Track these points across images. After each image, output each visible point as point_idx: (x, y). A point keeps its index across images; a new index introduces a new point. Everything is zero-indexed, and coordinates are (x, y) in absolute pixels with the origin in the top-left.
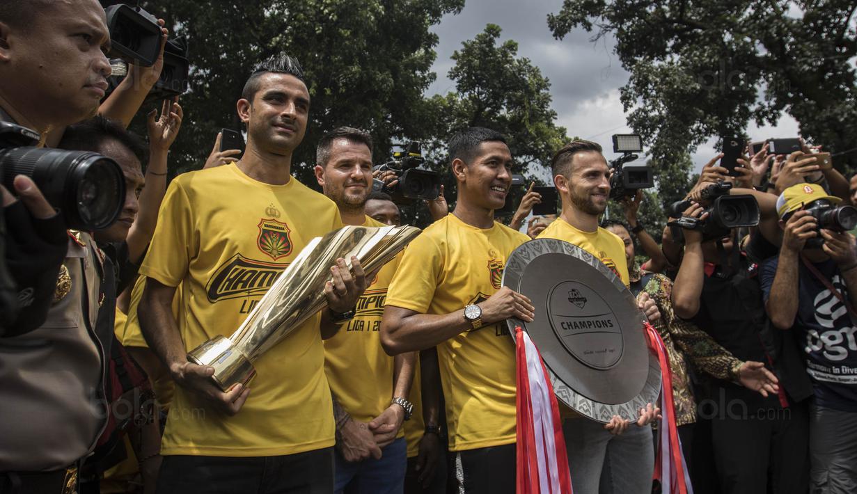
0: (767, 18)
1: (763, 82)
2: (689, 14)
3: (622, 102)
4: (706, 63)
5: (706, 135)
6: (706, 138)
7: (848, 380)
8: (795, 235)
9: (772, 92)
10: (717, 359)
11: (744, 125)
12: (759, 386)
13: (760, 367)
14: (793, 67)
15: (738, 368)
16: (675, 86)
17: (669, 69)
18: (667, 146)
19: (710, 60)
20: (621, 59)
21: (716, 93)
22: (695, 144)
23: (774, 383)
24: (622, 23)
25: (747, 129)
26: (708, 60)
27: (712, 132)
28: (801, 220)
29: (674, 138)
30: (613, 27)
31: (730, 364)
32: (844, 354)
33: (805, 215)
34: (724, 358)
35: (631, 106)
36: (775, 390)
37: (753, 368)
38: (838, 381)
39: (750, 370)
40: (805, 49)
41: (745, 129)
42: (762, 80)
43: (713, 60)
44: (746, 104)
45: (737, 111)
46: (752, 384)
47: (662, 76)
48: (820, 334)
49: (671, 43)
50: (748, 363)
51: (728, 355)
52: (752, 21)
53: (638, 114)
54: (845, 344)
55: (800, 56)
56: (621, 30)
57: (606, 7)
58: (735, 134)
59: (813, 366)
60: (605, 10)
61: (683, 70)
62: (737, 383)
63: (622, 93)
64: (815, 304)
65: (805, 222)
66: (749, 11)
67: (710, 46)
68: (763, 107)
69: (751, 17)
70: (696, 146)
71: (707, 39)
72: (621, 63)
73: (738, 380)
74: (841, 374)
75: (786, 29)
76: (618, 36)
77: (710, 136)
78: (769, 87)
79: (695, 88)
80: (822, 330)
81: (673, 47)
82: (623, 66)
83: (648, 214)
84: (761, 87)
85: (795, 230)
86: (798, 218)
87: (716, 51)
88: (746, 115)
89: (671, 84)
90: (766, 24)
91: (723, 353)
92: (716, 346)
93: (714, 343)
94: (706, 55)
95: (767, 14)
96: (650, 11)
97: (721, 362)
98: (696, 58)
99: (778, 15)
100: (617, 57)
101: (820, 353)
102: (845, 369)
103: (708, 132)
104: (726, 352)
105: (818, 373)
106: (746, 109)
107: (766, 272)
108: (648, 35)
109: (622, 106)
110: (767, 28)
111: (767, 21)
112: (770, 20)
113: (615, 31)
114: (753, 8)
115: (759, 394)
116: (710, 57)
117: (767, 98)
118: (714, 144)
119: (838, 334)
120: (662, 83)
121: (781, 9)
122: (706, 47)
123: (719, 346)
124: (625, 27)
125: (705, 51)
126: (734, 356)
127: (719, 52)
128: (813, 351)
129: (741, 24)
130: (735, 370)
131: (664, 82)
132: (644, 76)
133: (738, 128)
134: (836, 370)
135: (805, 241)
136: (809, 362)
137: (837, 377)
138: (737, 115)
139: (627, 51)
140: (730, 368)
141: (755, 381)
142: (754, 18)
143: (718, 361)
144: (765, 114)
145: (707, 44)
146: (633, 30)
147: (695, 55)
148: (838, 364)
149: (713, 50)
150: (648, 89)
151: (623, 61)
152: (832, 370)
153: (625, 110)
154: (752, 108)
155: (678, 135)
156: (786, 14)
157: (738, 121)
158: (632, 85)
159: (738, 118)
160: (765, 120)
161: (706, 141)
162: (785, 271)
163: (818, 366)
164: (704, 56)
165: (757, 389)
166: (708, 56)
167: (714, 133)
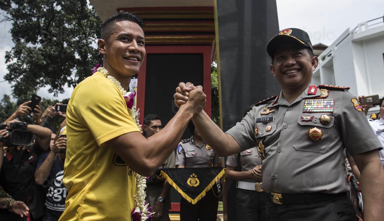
0: (82, 44)
1: (75, 69)
2: (52, 29)
3: (6, 58)
4: (51, 54)
5: (45, 84)
6: (45, 85)
7: (59, 209)
8: (57, 147)
9: (78, 74)
10: (4, 199)
11: (64, 84)
12: (20, 212)
13: (22, 204)
14: (87, 68)
15: (13, 204)
16: (34, 59)
17: (33, 51)
18: (23, 85)
19: (54, 53)
20: (13, 36)
21: (53, 68)
22: (40, 86)
23: (27, 211)
24: (17, 19)
25: (64, 86)
26: (53, 53)
27: (48, 84)
28: (61, 141)
29: (27, 83)
30: (12, 20)
31: (9, 202)
32: (60, 198)
33: (63, 140)
34: (7, 199)
35: (10, 61)
36: (27, 214)
37: (19, 204)
38: (55, 210)
39: (18, 205)
40: (94, 62)
41: (63, 86)
42: (75, 68)
43: (55, 53)
44: (67, 76)
45: (62, 77)
46: (17, 211)
47: (29, 53)
48: (54, 189)
49: (40, 38)
50: (18, 202)
51: (9, 197)
52: (77, 43)
53: (14, 65)
54: (62, 195)
55: (91, 64)
56: (16, 22)
57: (11, 8)
58: (58, 87)
59: (48, 202)
60: (10, 10)
61: (40, 53)
62: (11, 211)
63: (6, 53)
64: (57, 175)
65: (62, 142)
66: (77, 38)
67: (56, 47)
68: (72, 80)
69: (77, 41)
70: (39, 87)
71: (55, 43)
72: (12, 38)
73: (11, 209)
74: (57, 207)
75: (88, 51)
76: (13, 24)
77: (47, 85)
78: (77, 72)
79: (43, 63)
80: (55, 188)
81: (40, 40)
82: (13, 40)
83: (8, 113)
84: (74, 71)
85: (58, 145)
86: (60, 140)
87: (57, 50)
88: (65, 80)
89: (31, 57)
90: (81, 46)
91: (7, 197)
92: (5, 193)
93: (4, 192)
94: (53, 50)
95: (83, 43)
96: (34, 20)
97: (5, 201)
98: (48, 50)
99: (87, 45)
100: (11, 34)
101: (51, 198)
102: (59, 205)
103: (47, 83)
104: (9, 196)
105: (49, 205)
106: (66, 78)
107: (42, 158)
108: (30, 30)
109: (5, 60)
110: (81, 48)
111: (82, 46)
112: (83, 46)
113: (13, 22)
114: (78, 38)
115: (19, 216)
116: (54, 52)
117: (75, 76)
118: (48, 89)
119: (61, 190)
120: (27, 56)
121: (89, 43)
122: (53, 47)
123: (6, 193)
124: (18, 23)
125: (52, 48)
126: (12, 198)
127: (59, 51)
128: (49, 196)
129: (72, 42)
130: (11, 205)
131: (29, 56)
132: (20, 49)
133: (61, 85)
134: (56, 205)
135: (60, 150)
136: (46, 200)
137: (55, 208)
138: (62, 79)
139: (16, 33)
140: (9, 203)
141: (19, 210)
142: (78, 42)
143: (4, 200)
144: (72, 83)
145: (55, 46)
146: (23, 25)
147: (48, 49)
148: (57, 203)
149: (57, 49)
150: (21, 56)
151: (13, 37)
152: (54, 205)
153: (6, 62)
154: (69, 78)
155: (30, 82)
156: (90, 45)
157: (61, 82)
158: (13, 52)
159: (62, 81)
160: (71, 85)
161: (45, 86)
162: (49, 160)
163: (49, 203)
164: (51, 50)
165: (19, 213)
166: (53, 51)
167: (49, 84)
